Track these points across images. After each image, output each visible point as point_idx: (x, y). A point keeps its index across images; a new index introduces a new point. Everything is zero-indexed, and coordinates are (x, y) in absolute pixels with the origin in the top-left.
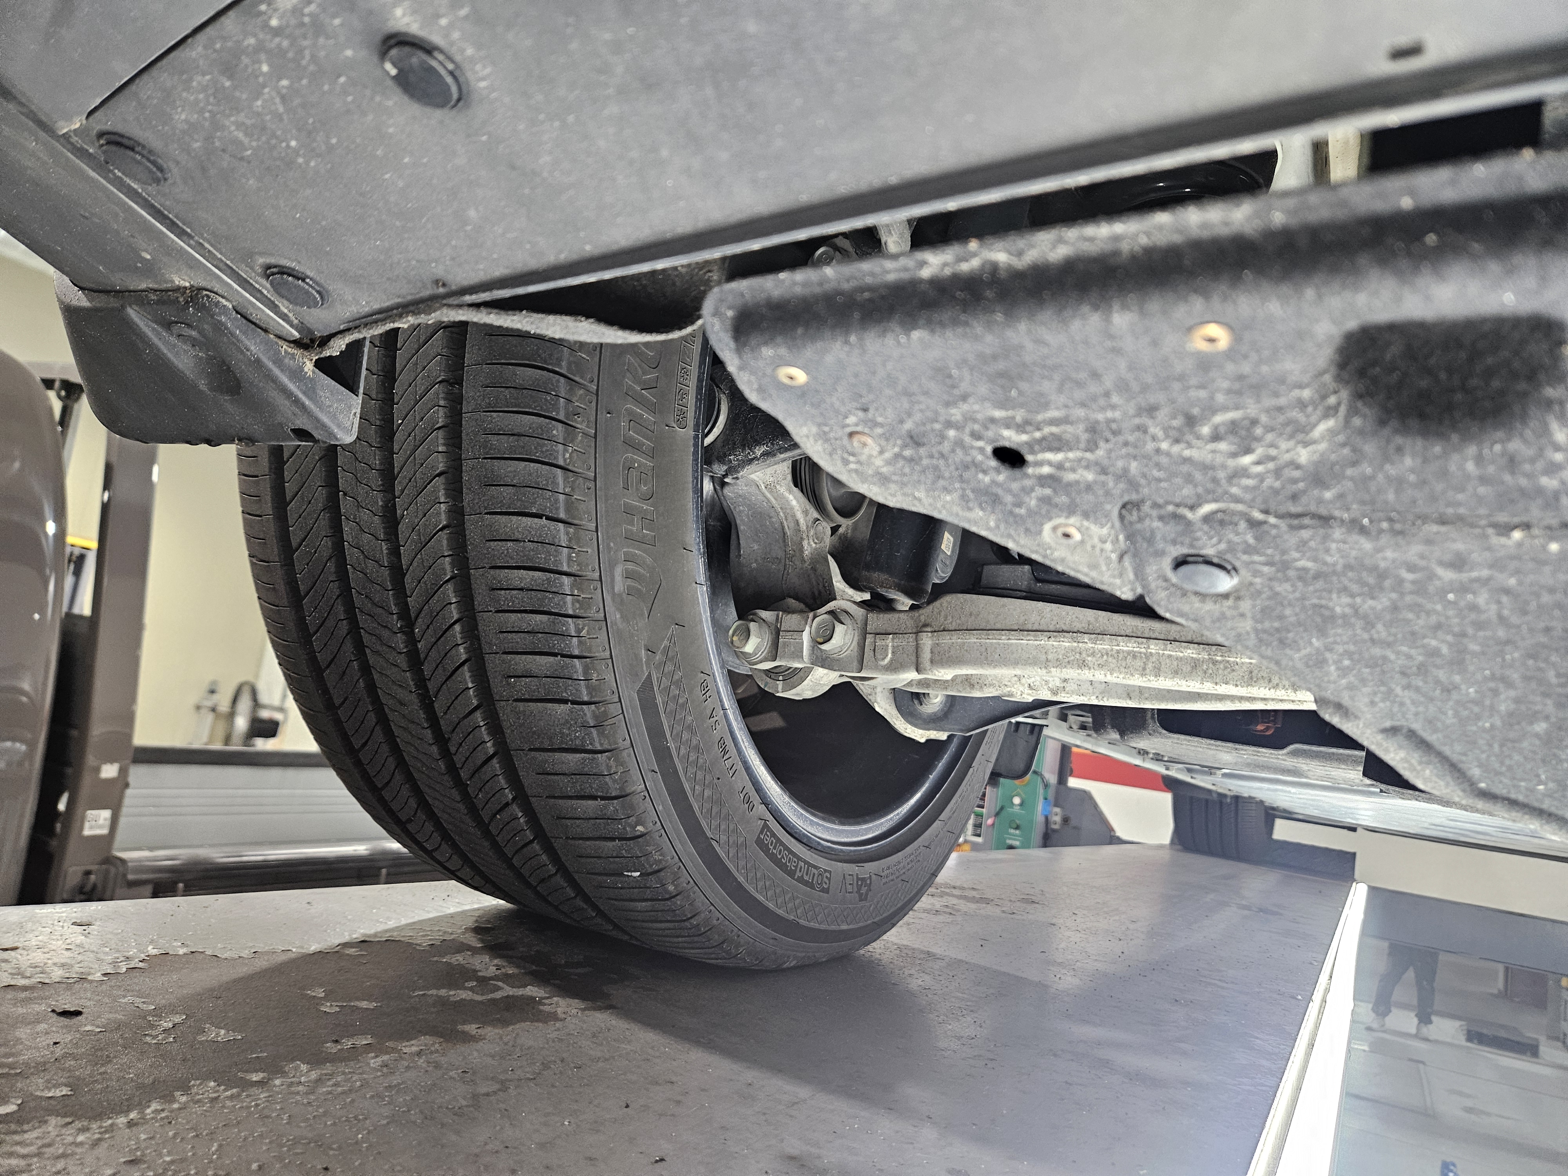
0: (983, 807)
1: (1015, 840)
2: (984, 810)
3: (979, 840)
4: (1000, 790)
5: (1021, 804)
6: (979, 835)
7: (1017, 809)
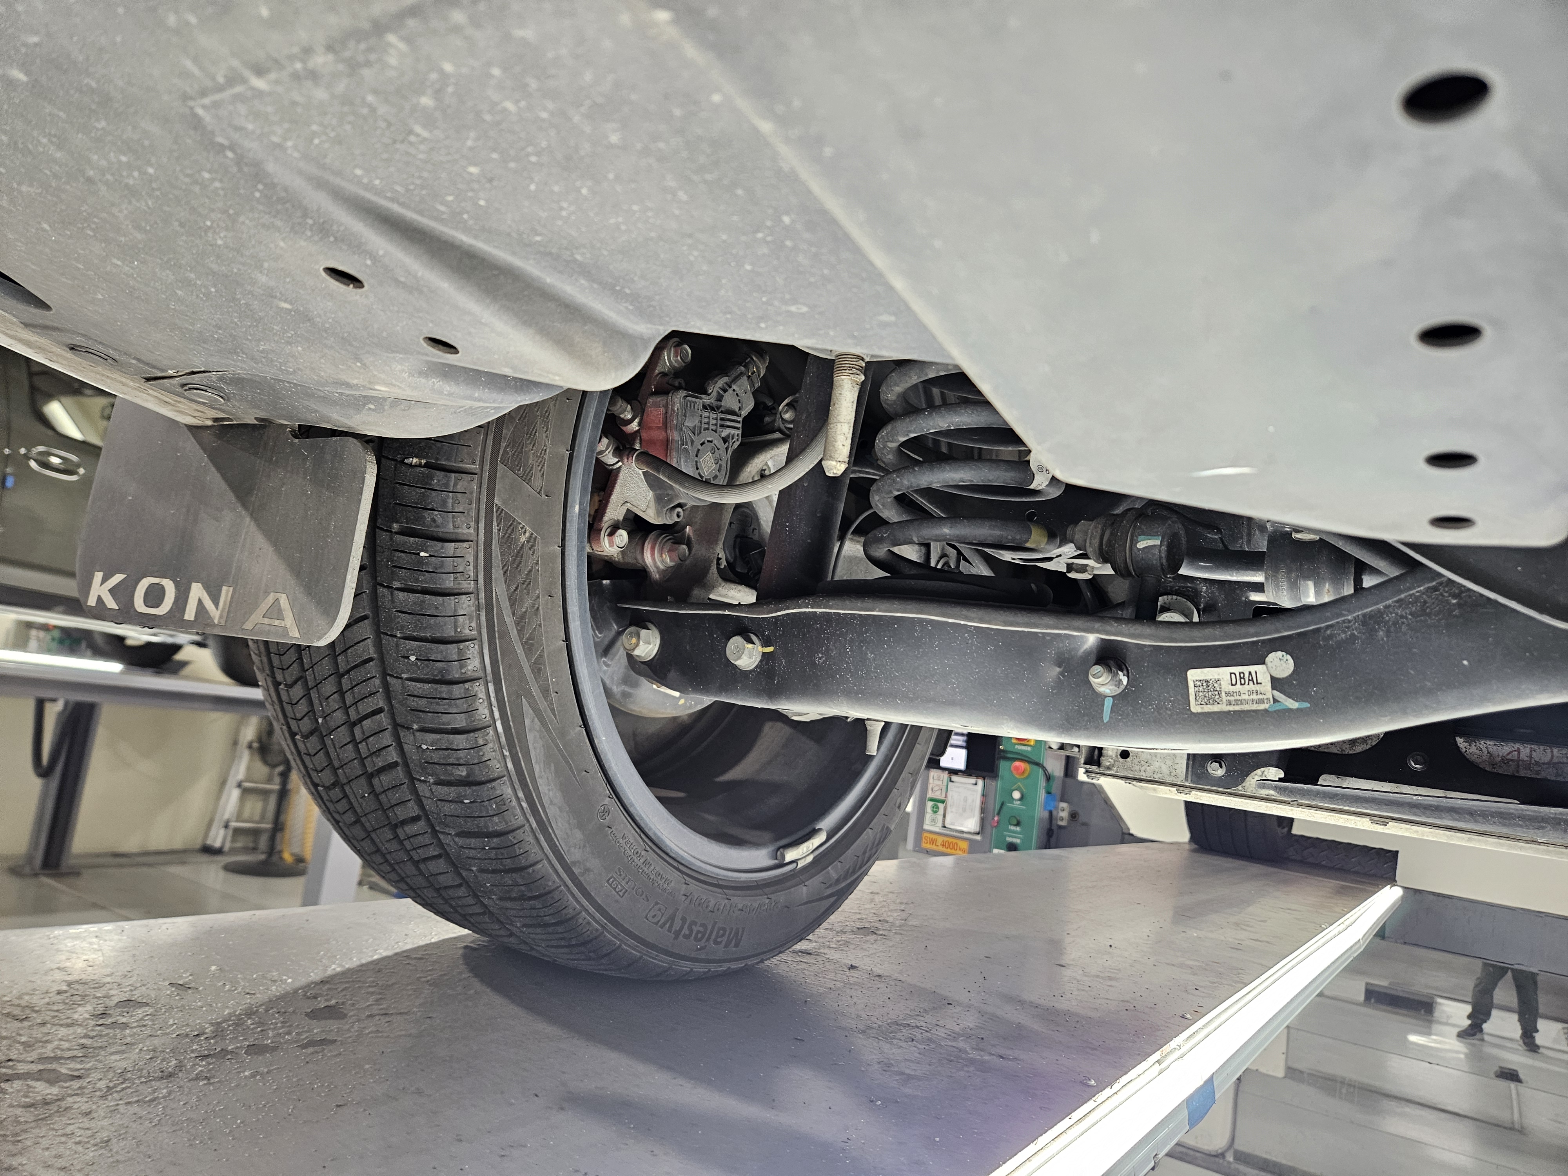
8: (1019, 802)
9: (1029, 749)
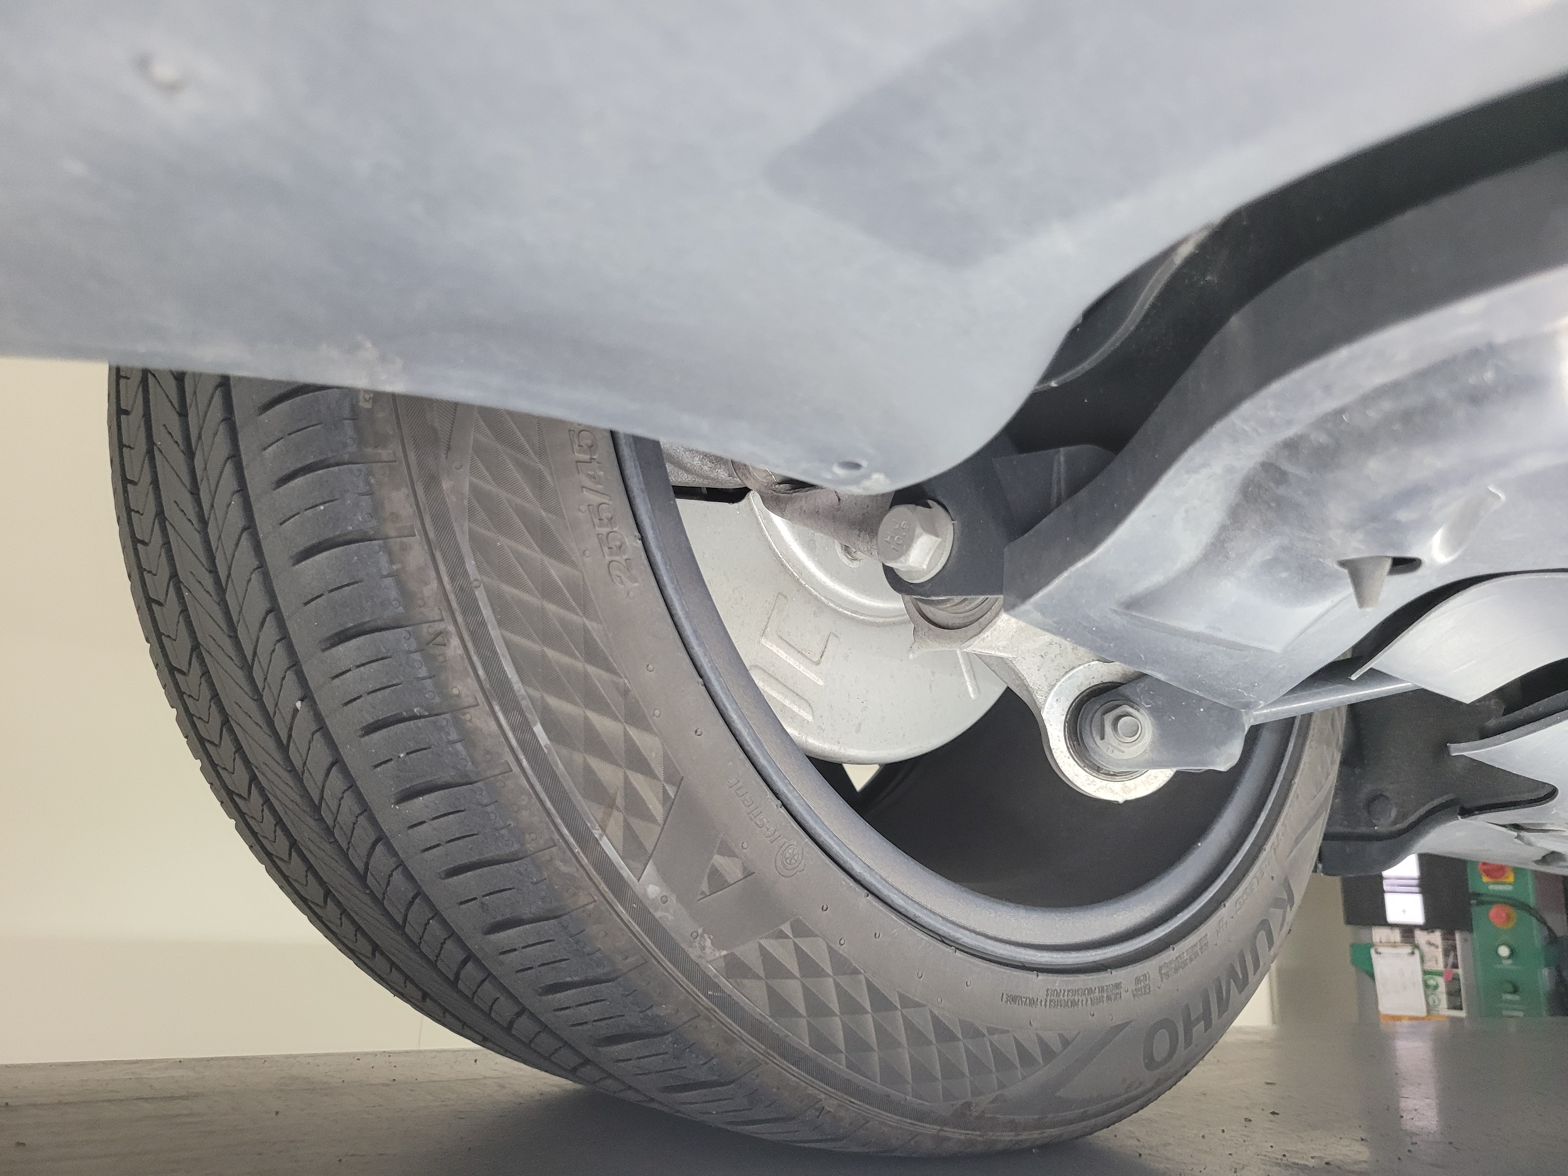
8: (1510, 962)
9: (1510, 888)
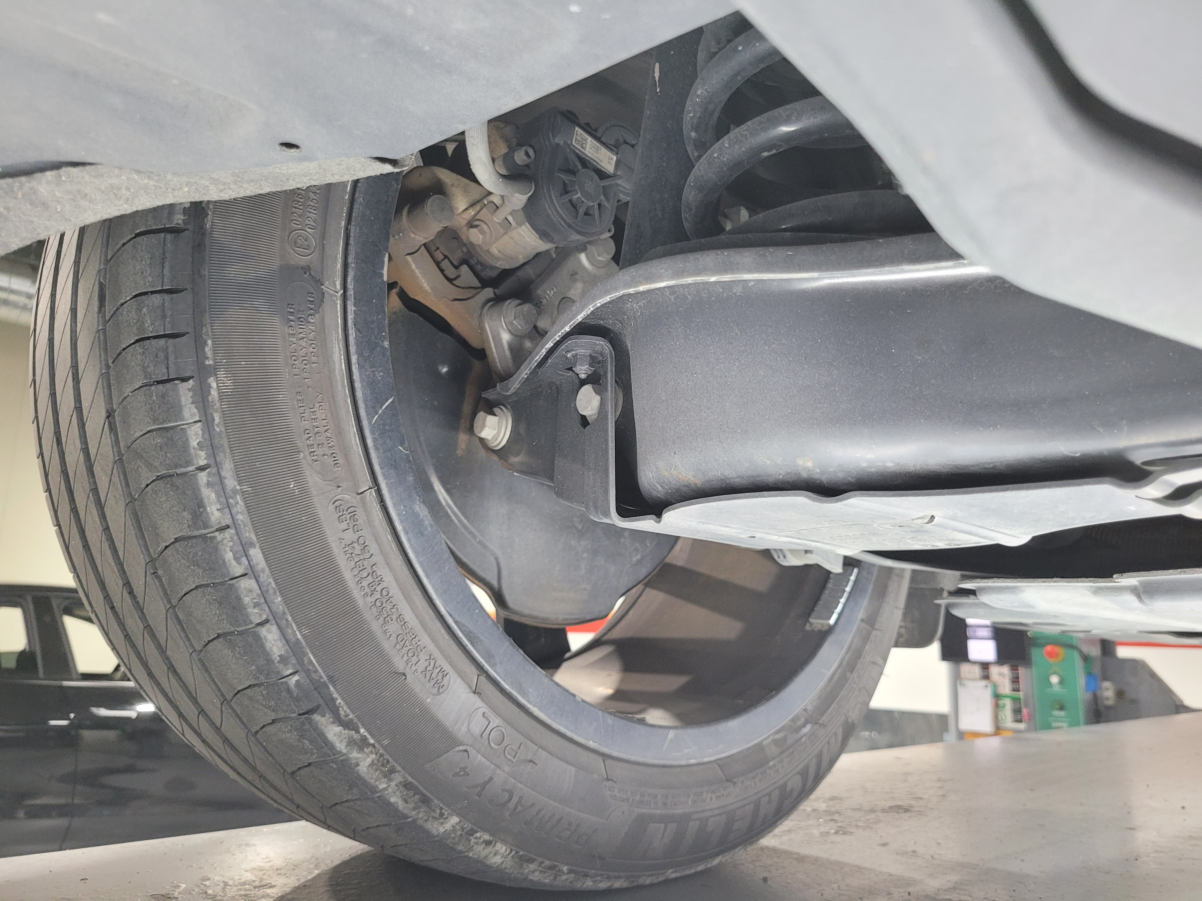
0: (1019, 691)
1: (1062, 722)
2: (1021, 694)
3: (1022, 726)
4: (1034, 669)
5: (1062, 682)
6: (1020, 721)
7: (1057, 689)
